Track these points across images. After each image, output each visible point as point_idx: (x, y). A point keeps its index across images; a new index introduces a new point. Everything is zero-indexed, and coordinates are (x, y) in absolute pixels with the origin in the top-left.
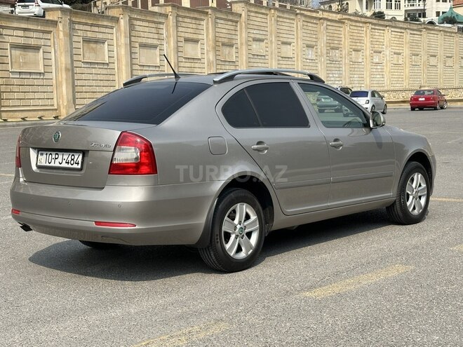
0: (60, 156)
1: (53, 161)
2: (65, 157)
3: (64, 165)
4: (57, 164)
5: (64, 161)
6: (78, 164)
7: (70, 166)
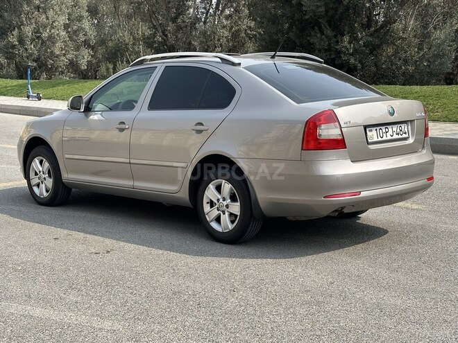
0: (390, 130)
1: (385, 135)
2: (395, 129)
3: (395, 136)
4: (389, 137)
5: (395, 133)
6: (406, 133)
7: (400, 136)
